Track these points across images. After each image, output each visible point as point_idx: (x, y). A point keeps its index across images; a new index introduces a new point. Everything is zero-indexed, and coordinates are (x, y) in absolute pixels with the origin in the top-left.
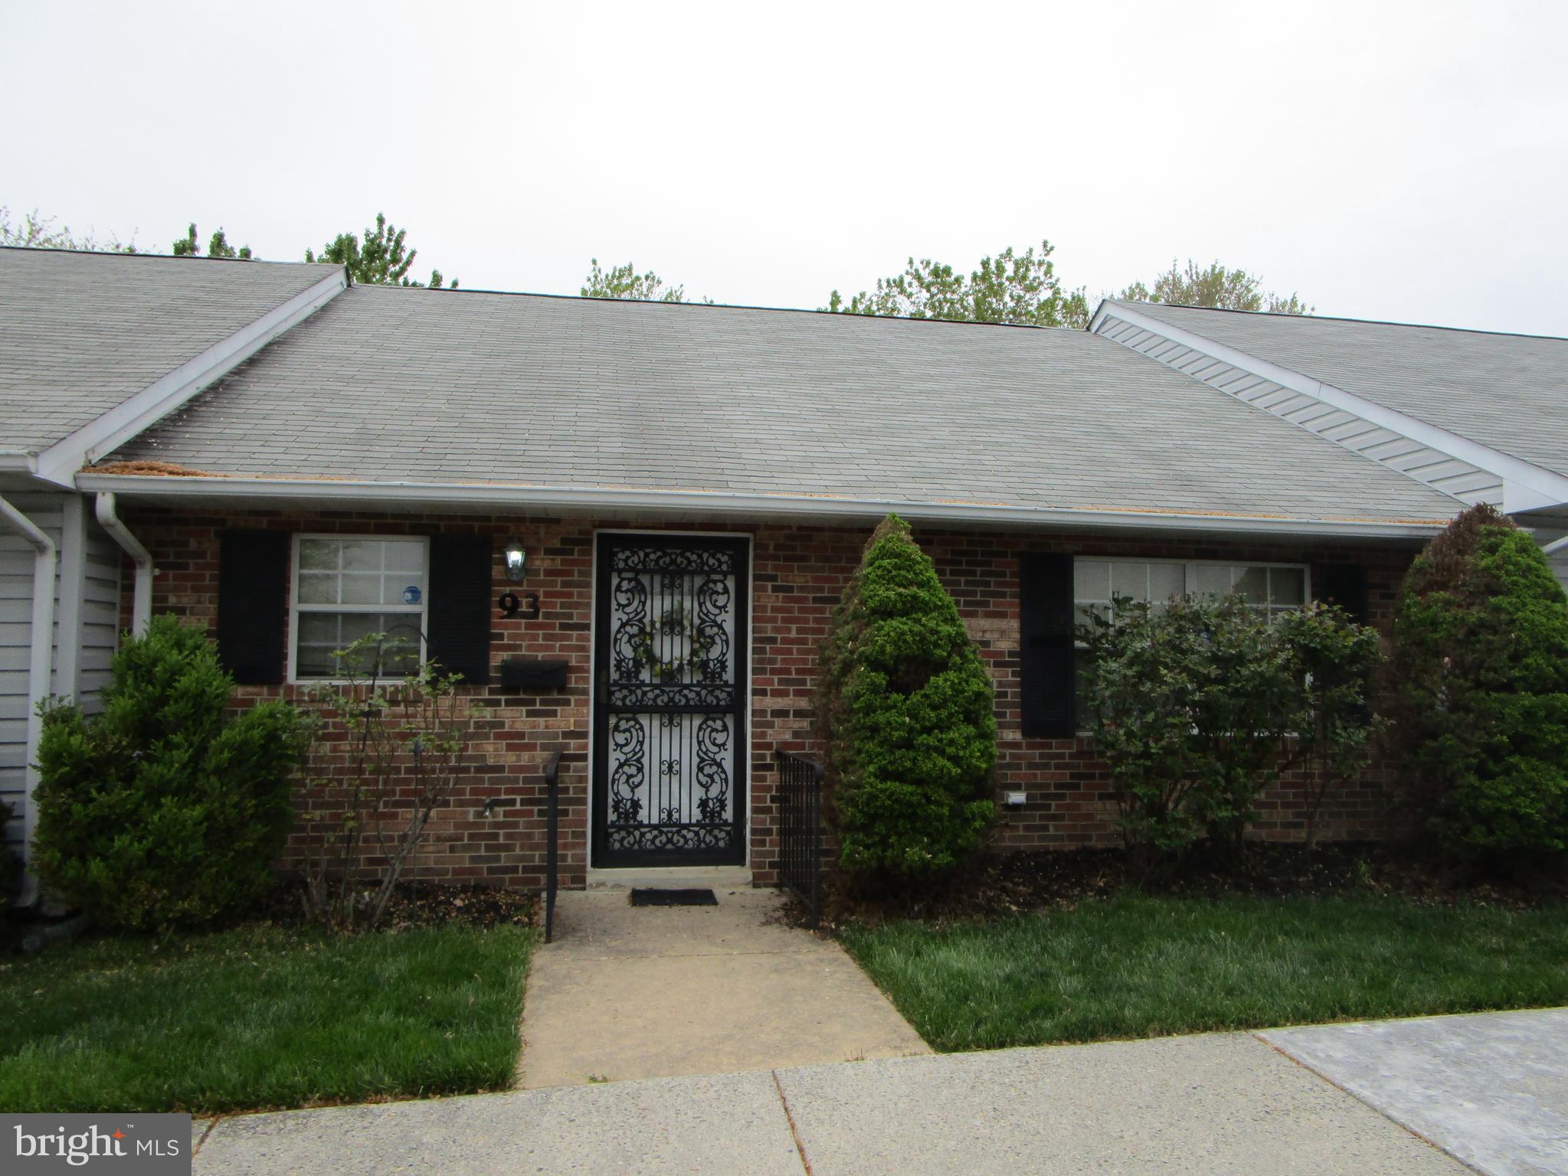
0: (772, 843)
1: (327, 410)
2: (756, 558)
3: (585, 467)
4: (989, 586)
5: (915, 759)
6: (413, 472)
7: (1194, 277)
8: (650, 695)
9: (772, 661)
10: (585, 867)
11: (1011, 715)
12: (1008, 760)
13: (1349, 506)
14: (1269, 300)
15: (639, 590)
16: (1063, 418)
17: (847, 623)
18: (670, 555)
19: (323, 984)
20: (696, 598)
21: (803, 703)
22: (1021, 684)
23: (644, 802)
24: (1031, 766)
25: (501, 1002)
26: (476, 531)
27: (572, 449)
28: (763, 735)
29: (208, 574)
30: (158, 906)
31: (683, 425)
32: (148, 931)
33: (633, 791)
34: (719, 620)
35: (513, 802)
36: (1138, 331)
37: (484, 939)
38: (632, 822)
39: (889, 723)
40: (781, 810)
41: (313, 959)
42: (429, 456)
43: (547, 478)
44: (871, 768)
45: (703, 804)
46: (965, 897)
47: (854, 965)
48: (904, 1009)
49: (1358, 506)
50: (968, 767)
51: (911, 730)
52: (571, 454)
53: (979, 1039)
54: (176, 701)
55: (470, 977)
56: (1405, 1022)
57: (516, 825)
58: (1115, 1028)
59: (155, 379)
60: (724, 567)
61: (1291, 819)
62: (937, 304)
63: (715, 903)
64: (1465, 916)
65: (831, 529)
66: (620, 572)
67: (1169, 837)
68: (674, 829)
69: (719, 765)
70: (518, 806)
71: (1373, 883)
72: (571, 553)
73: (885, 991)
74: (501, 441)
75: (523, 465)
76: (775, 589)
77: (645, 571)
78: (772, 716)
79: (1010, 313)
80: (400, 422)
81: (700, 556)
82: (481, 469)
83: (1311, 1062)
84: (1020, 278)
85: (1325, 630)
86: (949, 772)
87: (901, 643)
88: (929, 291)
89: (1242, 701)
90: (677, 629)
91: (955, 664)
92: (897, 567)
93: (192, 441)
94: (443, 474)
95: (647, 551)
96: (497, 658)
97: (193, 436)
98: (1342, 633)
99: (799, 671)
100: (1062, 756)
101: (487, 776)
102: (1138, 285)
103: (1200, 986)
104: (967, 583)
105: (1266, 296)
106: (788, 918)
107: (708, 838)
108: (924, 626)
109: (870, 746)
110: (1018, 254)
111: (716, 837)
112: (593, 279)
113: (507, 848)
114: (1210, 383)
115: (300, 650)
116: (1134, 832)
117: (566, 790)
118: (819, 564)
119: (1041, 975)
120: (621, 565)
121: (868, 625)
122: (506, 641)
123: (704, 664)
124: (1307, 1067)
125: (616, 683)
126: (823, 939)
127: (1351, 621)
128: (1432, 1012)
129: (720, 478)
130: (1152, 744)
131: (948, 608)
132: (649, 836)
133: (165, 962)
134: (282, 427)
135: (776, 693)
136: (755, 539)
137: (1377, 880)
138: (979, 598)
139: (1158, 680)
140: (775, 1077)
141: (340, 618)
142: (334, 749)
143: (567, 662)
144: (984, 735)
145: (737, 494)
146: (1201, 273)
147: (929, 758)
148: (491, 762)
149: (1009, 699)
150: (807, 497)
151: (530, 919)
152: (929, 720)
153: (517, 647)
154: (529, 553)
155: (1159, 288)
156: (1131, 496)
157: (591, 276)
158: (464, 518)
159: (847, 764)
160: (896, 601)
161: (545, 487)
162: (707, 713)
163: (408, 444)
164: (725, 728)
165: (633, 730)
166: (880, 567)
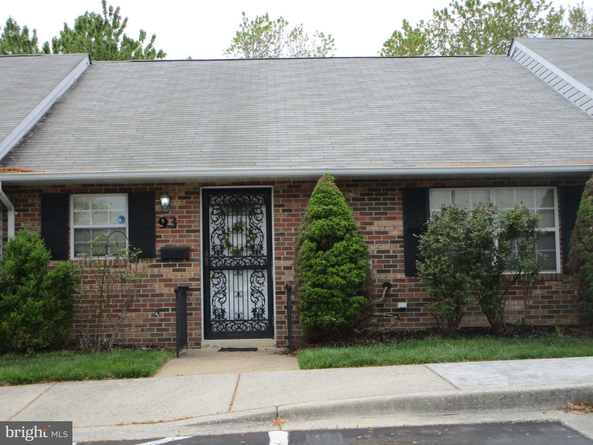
1: (83, 138)
2: (275, 196)
3: (194, 159)
4: (387, 205)
5: (327, 278)
6: (119, 166)
8: (228, 261)
9: (283, 244)
10: (200, 339)
11: (400, 266)
12: (398, 288)
15: (222, 214)
17: (303, 223)
18: (235, 197)
20: (248, 217)
22: (405, 251)
23: (227, 310)
24: (410, 290)
26: (148, 190)
27: (189, 151)
28: (280, 278)
29: (37, 213)
30: (27, 340)
32: (24, 350)
33: (222, 305)
34: (259, 226)
35: (167, 310)
36: (528, 57)
38: (222, 319)
39: (316, 263)
40: (289, 312)
42: (126, 158)
43: (176, 165)
44: (309, 283)
45: (254, 311)
50: (350, 281)
51: (326, 266)
52: (189, 153)
54: (30, 262)
57: (169, 320)
60: (261, 202)
66: (213, 206)
68: (241, 322)
69: (261, 293)
70: (170, 312)
71: (562, 336)
72: (190, 198)
74: (159, 149)
75: (167, 160)
76: (284, 211)
77: (225, 205)
78: (284, 269)
80: (115, 142)
81: (249, 197)
82: (148, 163)
86: (341, 283)
87: (322, 230)
90: (240, 231)
91: (347, 238)
92: (324, 197)
94: (131, 166)
95: (225, 195)
96: (159, 246)
97: (28, 154)
101: (156, 298)
104: (376, 204)
107: (257, 326)
108: (334, 222)
109: (309, 273)
111: (260, 326)
113: (166, 330)
115: (75, 245)
117: (191, 304)
118: (304, 198)
120: (213, 203)
121: (310, 223)
122: (162, 239)
123: (252, 247)
125: (212, 256)
129: (253, 161)
132: (229, 325)
134: (64, 148)
135: (285, 259)
136: (274, 188)
137: (564, 335)
138: (382, 211)
140: (240, 374)
141: (91, 231)
143: (190, 247)
144: (358, 268)
147: (333, 278)
148: (157, 292)
149: (398, 259)
150: (289, 168)
152: (333, 262)
153: (168, 241)
154: (171, 198)
158: (142, 184)
159: (301, 282)
160: (322, 212)
161: (174, 170)
162: (255, 269)
163: (117, 153)
164: (263, 276)
165: (221, 277)
166: (316, 197)
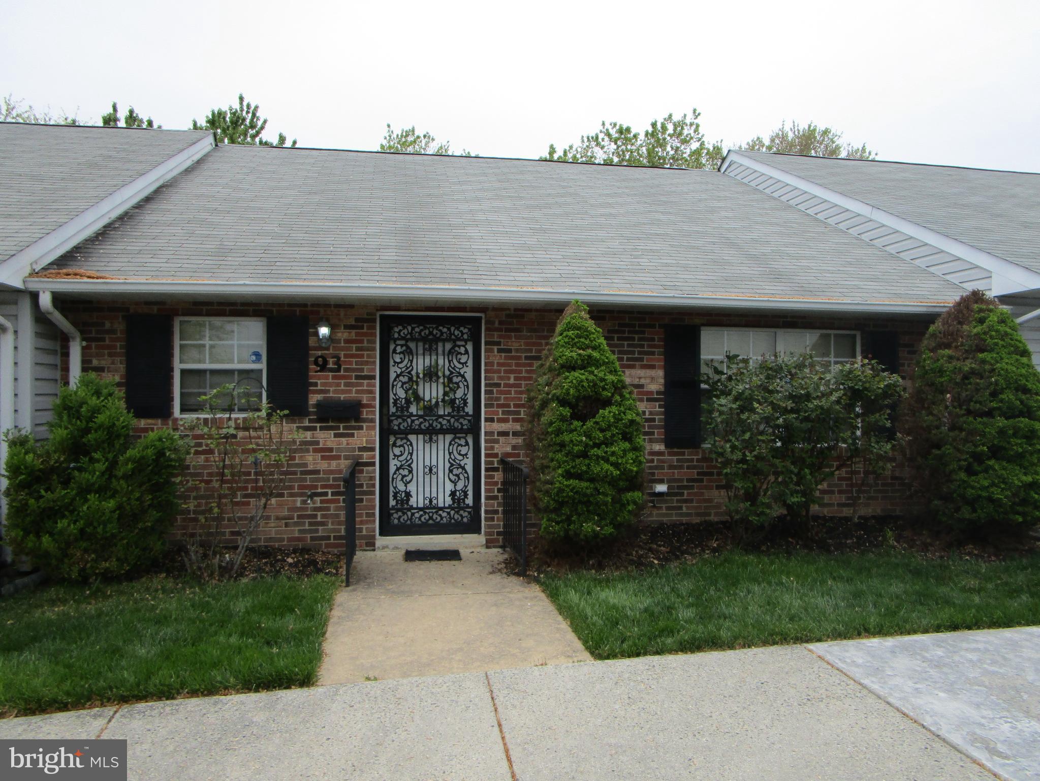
0: (498, 519)
1: (197, 232)
2: (487, 329)
3: (370, 270)
4: (644, 347)
5: (589, 464)
6: (253, 275)
7: (796, 133)
8: (417, 422)
9: (498, 399)
10: (375, 536)
11: (658, 433)
12: (655, 463)
13: (888, 291)
14: (847, 148)
15: (408, 352)
16: (698, 232)
17: (545, 374)
18: (429, 329)
19: (195, 616)
20: (446, 357)
21: (518, 427)
22: (666, 413)
23: (414, 494)
24: (671, 467)
25: (311, 628)
26: (298, 313)
27: (361, 257)
28: (492, 448)
29: (118, 344)
30: (89, 565)
31: (438, 240)
32: (84, 581)
33: (406, 486)
34: (462, 372)
35: (326, 494)
36: (752, 171)
37: (305, 585)
38: (406, 506)
39: (572, 441)
40: (504, 498)
41: (190, 599)
42: (264, 264)
43: (343, 277)
44: (560, 471)
45: (453, 494)
46: (623, 555)
47: (547, 601)
48: (576, 629)
49: (893, 292)
50: (625, 470)
51: (586, 445)
52: (361, 261)
53: (624, 651)
54: (96, 431)
55: (292, 610)
56: (907, 638)
57: (328, 509)
58: (713, 643)
59: (79, 213)
60: (465, 336)
61: (844, 501)
62: (621, 153)
63: (460, 559)
64: (954, 566)
65: (537, 310)
66: (395, 340)
67: (758, 515)
68: (434, 511)
69: (463, 468)
70: (330, 497)
71: (896, 544)
72: (362, 328)
73: (565, 618)
74: (314, 252)
75: (328, 269)
76: (499, 351)
77: (413, 339)
78: (498, 436)
79: (670, 158)
80: (246, 240)
81: (449, 329)
82: (299, 272)
83: (841, 665)
84: (677, 134)
85: (865, 377)
86: (612, 474)
87: (580, 388)
88: (616, 144)
89: (809, 425)
90: (434, 379)
91: (616, 401)
92: (578, 336)
93: (104, 255)
94: (272, 276)
95: (413, 326)
96: (314, 399)
97: (105, 251)
98: (877, 379)
99: (516, 406)
100: (692, 460)
101: (308, 477)
102: (758, 138)
103: (772, 614)
104: (629, 346)
105: (845, 145)
106: (507, 569)
107: (456, 516)
108: (596, 376)
109: (559, 456)
110: (676, 118)
111: (461, 516)
112: (388, 138)
113: (322, 524)
114: (799, 207)
115: (182, 394)
116: (737, 512)
117: (361, 486)
118: (529, 334)
119: (668, 608)
120: (396, 335)
121: (558, 375)
122: (319, 388)
123: (453, 401)
124: (838, 669)
125: (394, 415)
126: (529, 583)
127: (883, 370)
128: (926, 631)
129: (460, 276)
130: (747, 453)
131: (613, 363)
132: (417, 515)
133: (93, 602)
134: (166, 245)
135: (500, 420)
136: (486, 317)
137: (898, 542)
138: (636, 355)
139: (753, 410)
140: (487, 676)
141: (208, 373)
142: (207, 460)
143: (360, 401)
144: (635, 449)
145: (471, 288)
146: (801, 130)
147: (598, 464)
148: (310, 467)
149: (657, 423)
150: (519, 289)
151: (337, 571)
152: (599, 439)
153: (328, 391)
154: (333, 327)
155: (772, 140)
156: (740, 286)
157: (387, 135)
158: (290, 305)
159: (544, 468)
160: (577, 359)
161: (341, 284)
162: (455, 434)
163: (250, 255)
164: (467, 444)
165: (405, 445)
166: (567, 336)
